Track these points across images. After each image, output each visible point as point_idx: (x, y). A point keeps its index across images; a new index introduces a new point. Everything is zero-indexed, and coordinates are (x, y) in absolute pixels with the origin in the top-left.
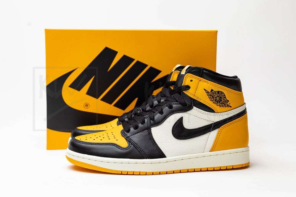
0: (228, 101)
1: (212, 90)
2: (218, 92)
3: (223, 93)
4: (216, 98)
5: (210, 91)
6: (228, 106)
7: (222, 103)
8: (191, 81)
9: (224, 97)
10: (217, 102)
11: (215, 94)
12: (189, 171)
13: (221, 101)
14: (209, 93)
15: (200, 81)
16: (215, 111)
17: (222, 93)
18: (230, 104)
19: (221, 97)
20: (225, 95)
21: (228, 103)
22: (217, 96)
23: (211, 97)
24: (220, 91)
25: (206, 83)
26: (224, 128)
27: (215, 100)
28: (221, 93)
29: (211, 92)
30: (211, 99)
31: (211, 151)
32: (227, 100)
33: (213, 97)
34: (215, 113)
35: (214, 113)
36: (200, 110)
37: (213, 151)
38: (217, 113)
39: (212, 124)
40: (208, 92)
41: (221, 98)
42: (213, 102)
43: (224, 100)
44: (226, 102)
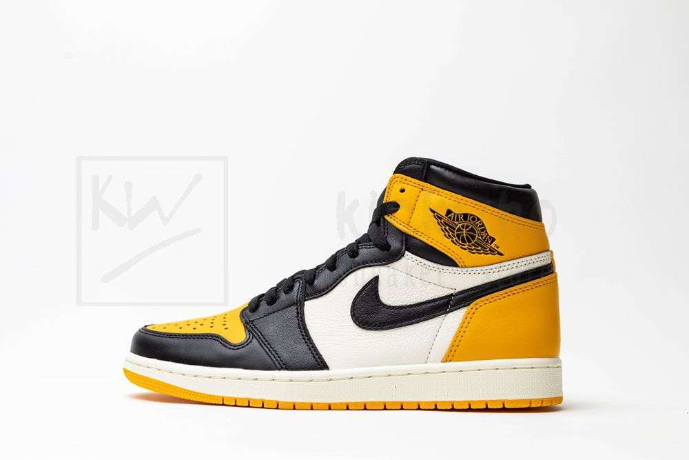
0: (494, 240)
1: (449, 212)
2: (465, 216)
3: (478, 219)
4: (459, 230)
5: (443, 213)
6: (493, 251)
7: (477, 244)
8: (402, 191)
9: (482, 230)
10: (463, 241)
11: (458, 220)
12: (387, 408)
13: (473, 237)
14: (441, 219)
15: (422, 189)
16: (459, 264)
17: (475, 218)
18: (498, 247)
19: (472, 228)
20: (483, 225)
21: (493, 245)
22: (463, 226)
23: (447, 227)
24: (471, 215)
25: (434, 196)
26: (483, 305)
27: (458, 236)
28: (473, 219)
29: (447, 215)
30: (447, 233)
31: (446, 361)
32: (491, 237)
33: (452, 229)
34: (458, 269)
35: (455, 268)
36: (419, 259)
37: (450, 361)
38: (462, 267)
39: (452, 295)
40: (439, 217)
41: (472, 230)
42: (453, 241)
43: (482, 237)
44: (487, 242)
